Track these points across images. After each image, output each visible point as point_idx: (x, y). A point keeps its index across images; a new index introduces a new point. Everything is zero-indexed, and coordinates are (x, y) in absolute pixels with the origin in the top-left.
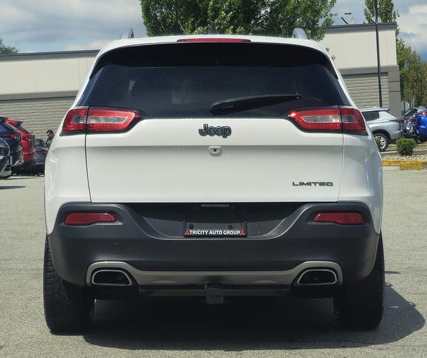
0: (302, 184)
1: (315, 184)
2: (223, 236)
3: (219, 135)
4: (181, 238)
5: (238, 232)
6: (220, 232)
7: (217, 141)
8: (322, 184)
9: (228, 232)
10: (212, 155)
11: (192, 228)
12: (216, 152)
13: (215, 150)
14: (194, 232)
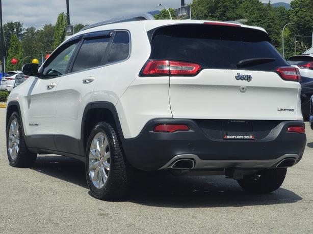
0: (282, 110)
1: (287, 109)
2: (243, 139)
3: (246, 80)
4: (222, 140)
5: (251, 137)
6: (242, 137)
7: (244, 83)
8: (290, 110)
9: (246, 137)
10: (241, 91)
11: (227, 135)
12: (243, 90)
13: (243, 89)
14: (229, 137)
